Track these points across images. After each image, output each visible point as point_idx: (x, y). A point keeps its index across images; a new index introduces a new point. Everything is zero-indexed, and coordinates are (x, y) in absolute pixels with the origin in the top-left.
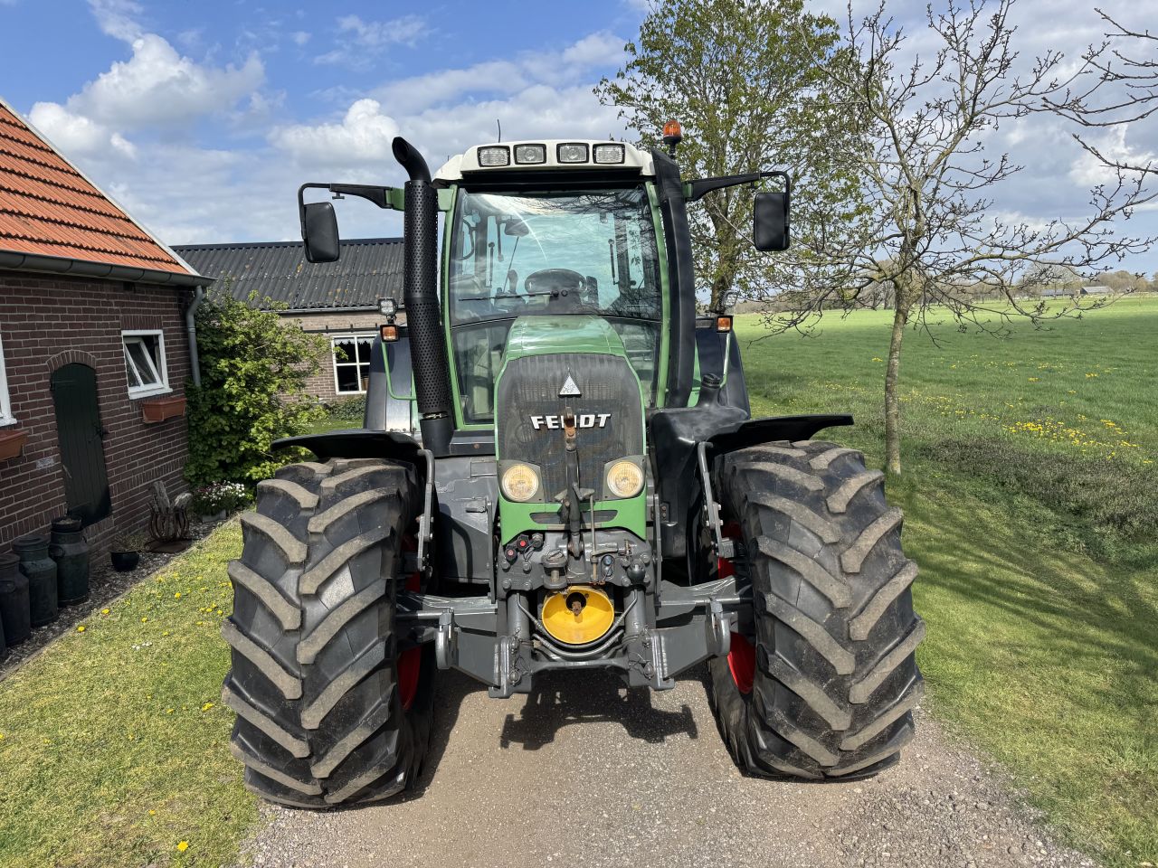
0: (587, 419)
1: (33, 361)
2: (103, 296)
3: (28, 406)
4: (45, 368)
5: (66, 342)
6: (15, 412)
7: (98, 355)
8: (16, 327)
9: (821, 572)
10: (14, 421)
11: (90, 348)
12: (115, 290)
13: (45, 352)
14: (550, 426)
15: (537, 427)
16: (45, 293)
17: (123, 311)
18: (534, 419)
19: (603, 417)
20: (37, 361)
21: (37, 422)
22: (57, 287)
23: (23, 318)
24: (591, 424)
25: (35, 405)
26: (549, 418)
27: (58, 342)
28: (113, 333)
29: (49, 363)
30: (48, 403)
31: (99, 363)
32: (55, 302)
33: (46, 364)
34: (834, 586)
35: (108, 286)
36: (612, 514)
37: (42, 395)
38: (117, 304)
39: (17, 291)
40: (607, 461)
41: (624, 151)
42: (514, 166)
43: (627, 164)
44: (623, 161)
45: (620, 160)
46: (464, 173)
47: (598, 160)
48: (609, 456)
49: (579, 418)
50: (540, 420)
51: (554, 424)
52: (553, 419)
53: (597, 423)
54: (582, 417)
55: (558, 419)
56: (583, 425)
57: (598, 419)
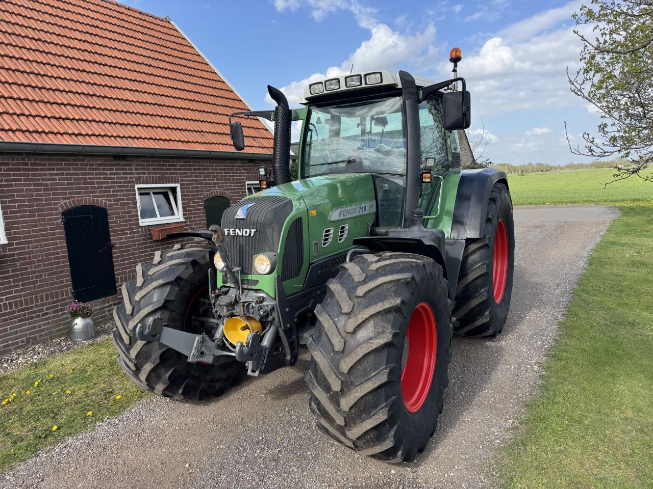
0: (246, 232)
1: (196, 195)
2: (237, 166)
3: (192, 214)
4: (202, 198)
5: (215, 187)
6: (185, 217)
7: (231, 193)
8: (188, 181)
9: (334, 329)
10: (184, 220)
11: (227, 190)
12: (243, 163)
13: (203, 191)
14: (231, 234)
15: (226, 234)
16: (204, 166)
17: (247, 173)
18: (226, 230)
19: (253, 231)
20: (198, 195)
21: (196, 221)
22: (210, 163)
23: (192, 177)
24: (248, 234)
25: (196, 213)
26: (231, 230)
27: (209, 187)
28: (242, 182)
29: (204, 196)
30: (203, 213)
31: (232, 196)
32: (209, 169)
33: (203, 196)
34: (337, 338)
35: (240, 161)
36: (256, 282)
37: (200, 210)
38: (243, 169)
39: (189, 165)
40: (254, 254)
41: (381, 76)
42: (325, 92)
43: (384, 83)
44: (382, 82)
45: (380, 81)
46: (307, 99)
47: (368, 83)
48: (256, 252)
49: (243, 231)
50: (227, 231)
51: (233, 233)
52: (233, 231)
53: (250, 234)
54: (245, 230)
55: (235, 231)
56: (244, 235)
57: (250, 231)
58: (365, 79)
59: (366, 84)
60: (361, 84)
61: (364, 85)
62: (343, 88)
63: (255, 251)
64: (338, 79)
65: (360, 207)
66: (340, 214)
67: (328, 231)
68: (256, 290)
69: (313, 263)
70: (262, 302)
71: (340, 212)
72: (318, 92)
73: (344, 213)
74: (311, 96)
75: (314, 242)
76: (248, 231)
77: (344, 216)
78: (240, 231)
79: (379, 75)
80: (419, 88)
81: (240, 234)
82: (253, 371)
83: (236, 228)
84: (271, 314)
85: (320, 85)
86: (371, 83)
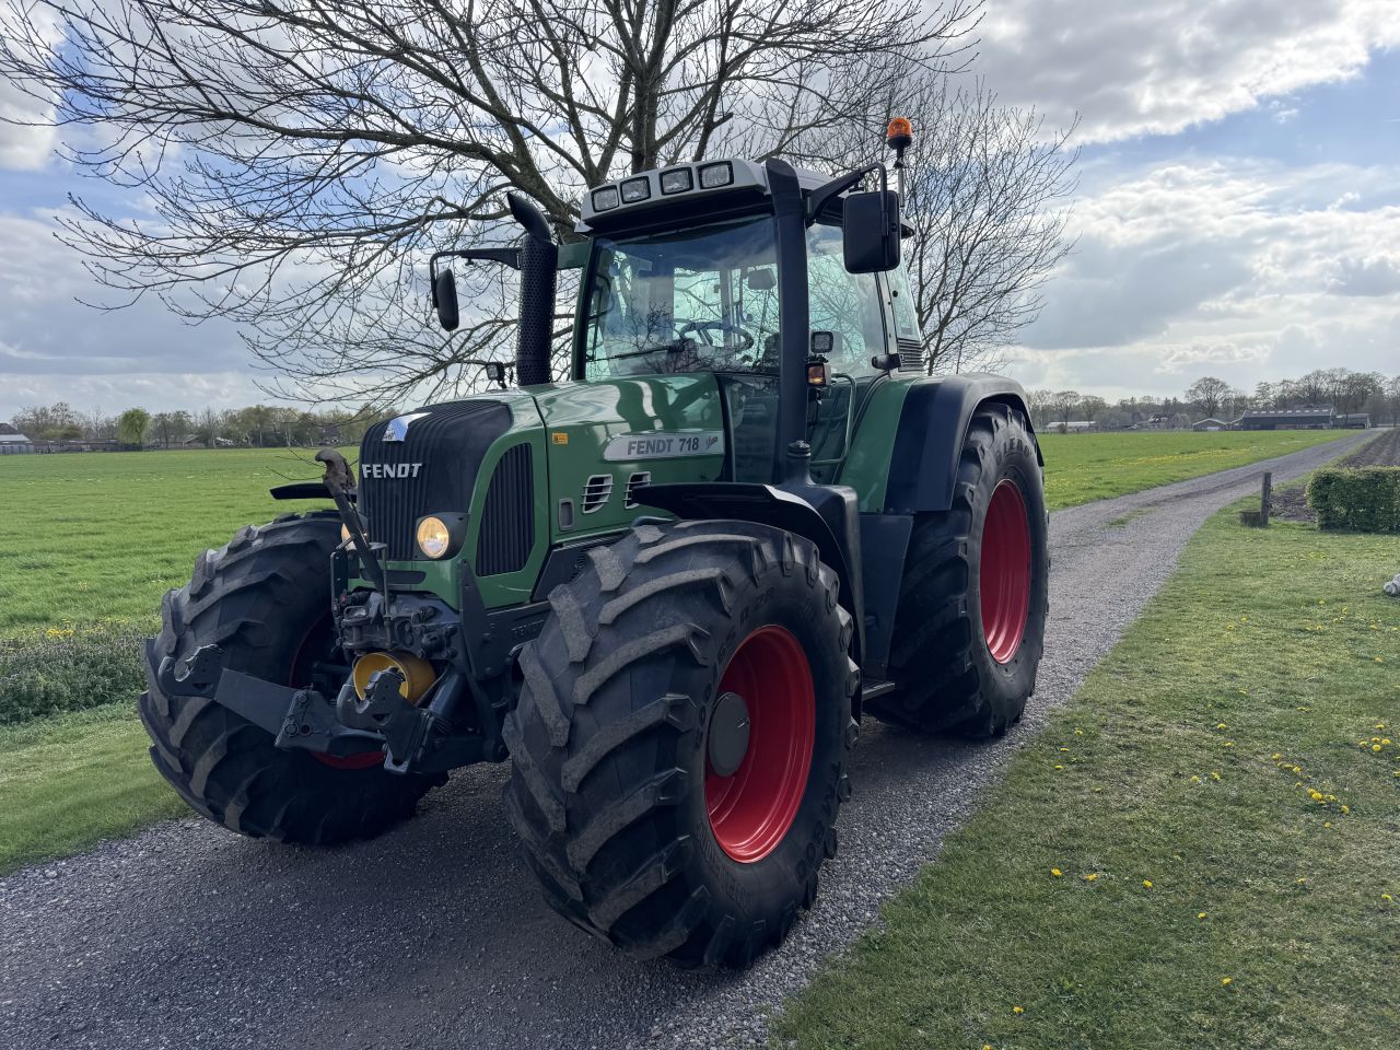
0: (403, 468)
14: (376, 476)
15: (366, 476)
18: (364, 467)
19: (417, 466)
24: (406, 475)
26: (375, 466)
36: (420, 576)
40: (419, 516)
41: (731, 169)
42: (622, 206)
43: (737, 184)
44: (732, 181)
45: (728, 180)
46: (589, 223)
47: (705, 185)
48: (422, 512)
49: (397, 467)
50: (368, 468)
51: (379, 474)
52: (378, 468)
53: (411, 474)
54: (400, 466)
55: (381, 468)
56: (399, 475)
57: (411, 468)
58: (700, 176)
59: (702, 187)
60: (692, 188)
61: (697, 190)
62: (656, 196)
63: (420, 509)
64: (646, 178)
65: (684, 440)
66: (630, 448)
67: (601, 480)
68: (422, 594)
69: (561, 545)
70: (429, 618)
71: (631, 443)
72: (608, 207)
73: (639, 447)
74: (595, 215)
75: (562, 500)
76: (407, 466)
77: (638, 452)
78: (391, 467)
79: (726, 167)
80: (806, 192)
81: (392, 475)
82: (397, 762)
83: (386, 463)
84: (449, 645)
85: (613, 192)
86: (711, 184)
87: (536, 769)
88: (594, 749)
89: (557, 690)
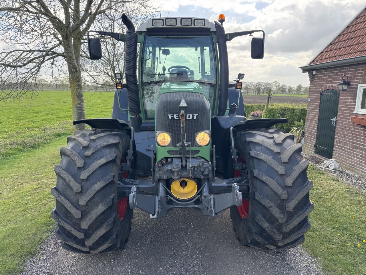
0: (189, 116)
14: (175, 118)
15: (170, 118)
18: (170, 115)
19: (195, 115)
24: (191, 118)
26: (175, 115)
36: (198, 152)
41: (205, 22)
42: (165, 26)
43: (206, 27)
44: (204, 25)
45: (203, 25)
46: (147, 29)
47: (195, 25)
48: (198, 131)
49: (186, 116)
51: (177, 118)
52: (177, 116)
53: (193, 118)
56: (188, 118)
57: (193, 116)
58: (194, 22)
59: (194, 25)
60: (191, 25)
62: (179, 25)
63: (197, 129)
64: (176, 19)
72: (158, 25)
74: (151, 27)
76: (191, 115)
79: (203, 21)
81: (184, 118)
85: (162, 21)
86: (197, 25)
87: (275, 207)
88: (298, 198)
89: (278, 183)
